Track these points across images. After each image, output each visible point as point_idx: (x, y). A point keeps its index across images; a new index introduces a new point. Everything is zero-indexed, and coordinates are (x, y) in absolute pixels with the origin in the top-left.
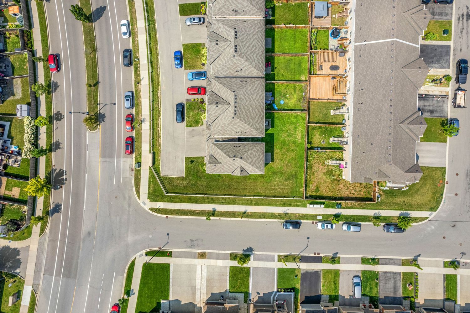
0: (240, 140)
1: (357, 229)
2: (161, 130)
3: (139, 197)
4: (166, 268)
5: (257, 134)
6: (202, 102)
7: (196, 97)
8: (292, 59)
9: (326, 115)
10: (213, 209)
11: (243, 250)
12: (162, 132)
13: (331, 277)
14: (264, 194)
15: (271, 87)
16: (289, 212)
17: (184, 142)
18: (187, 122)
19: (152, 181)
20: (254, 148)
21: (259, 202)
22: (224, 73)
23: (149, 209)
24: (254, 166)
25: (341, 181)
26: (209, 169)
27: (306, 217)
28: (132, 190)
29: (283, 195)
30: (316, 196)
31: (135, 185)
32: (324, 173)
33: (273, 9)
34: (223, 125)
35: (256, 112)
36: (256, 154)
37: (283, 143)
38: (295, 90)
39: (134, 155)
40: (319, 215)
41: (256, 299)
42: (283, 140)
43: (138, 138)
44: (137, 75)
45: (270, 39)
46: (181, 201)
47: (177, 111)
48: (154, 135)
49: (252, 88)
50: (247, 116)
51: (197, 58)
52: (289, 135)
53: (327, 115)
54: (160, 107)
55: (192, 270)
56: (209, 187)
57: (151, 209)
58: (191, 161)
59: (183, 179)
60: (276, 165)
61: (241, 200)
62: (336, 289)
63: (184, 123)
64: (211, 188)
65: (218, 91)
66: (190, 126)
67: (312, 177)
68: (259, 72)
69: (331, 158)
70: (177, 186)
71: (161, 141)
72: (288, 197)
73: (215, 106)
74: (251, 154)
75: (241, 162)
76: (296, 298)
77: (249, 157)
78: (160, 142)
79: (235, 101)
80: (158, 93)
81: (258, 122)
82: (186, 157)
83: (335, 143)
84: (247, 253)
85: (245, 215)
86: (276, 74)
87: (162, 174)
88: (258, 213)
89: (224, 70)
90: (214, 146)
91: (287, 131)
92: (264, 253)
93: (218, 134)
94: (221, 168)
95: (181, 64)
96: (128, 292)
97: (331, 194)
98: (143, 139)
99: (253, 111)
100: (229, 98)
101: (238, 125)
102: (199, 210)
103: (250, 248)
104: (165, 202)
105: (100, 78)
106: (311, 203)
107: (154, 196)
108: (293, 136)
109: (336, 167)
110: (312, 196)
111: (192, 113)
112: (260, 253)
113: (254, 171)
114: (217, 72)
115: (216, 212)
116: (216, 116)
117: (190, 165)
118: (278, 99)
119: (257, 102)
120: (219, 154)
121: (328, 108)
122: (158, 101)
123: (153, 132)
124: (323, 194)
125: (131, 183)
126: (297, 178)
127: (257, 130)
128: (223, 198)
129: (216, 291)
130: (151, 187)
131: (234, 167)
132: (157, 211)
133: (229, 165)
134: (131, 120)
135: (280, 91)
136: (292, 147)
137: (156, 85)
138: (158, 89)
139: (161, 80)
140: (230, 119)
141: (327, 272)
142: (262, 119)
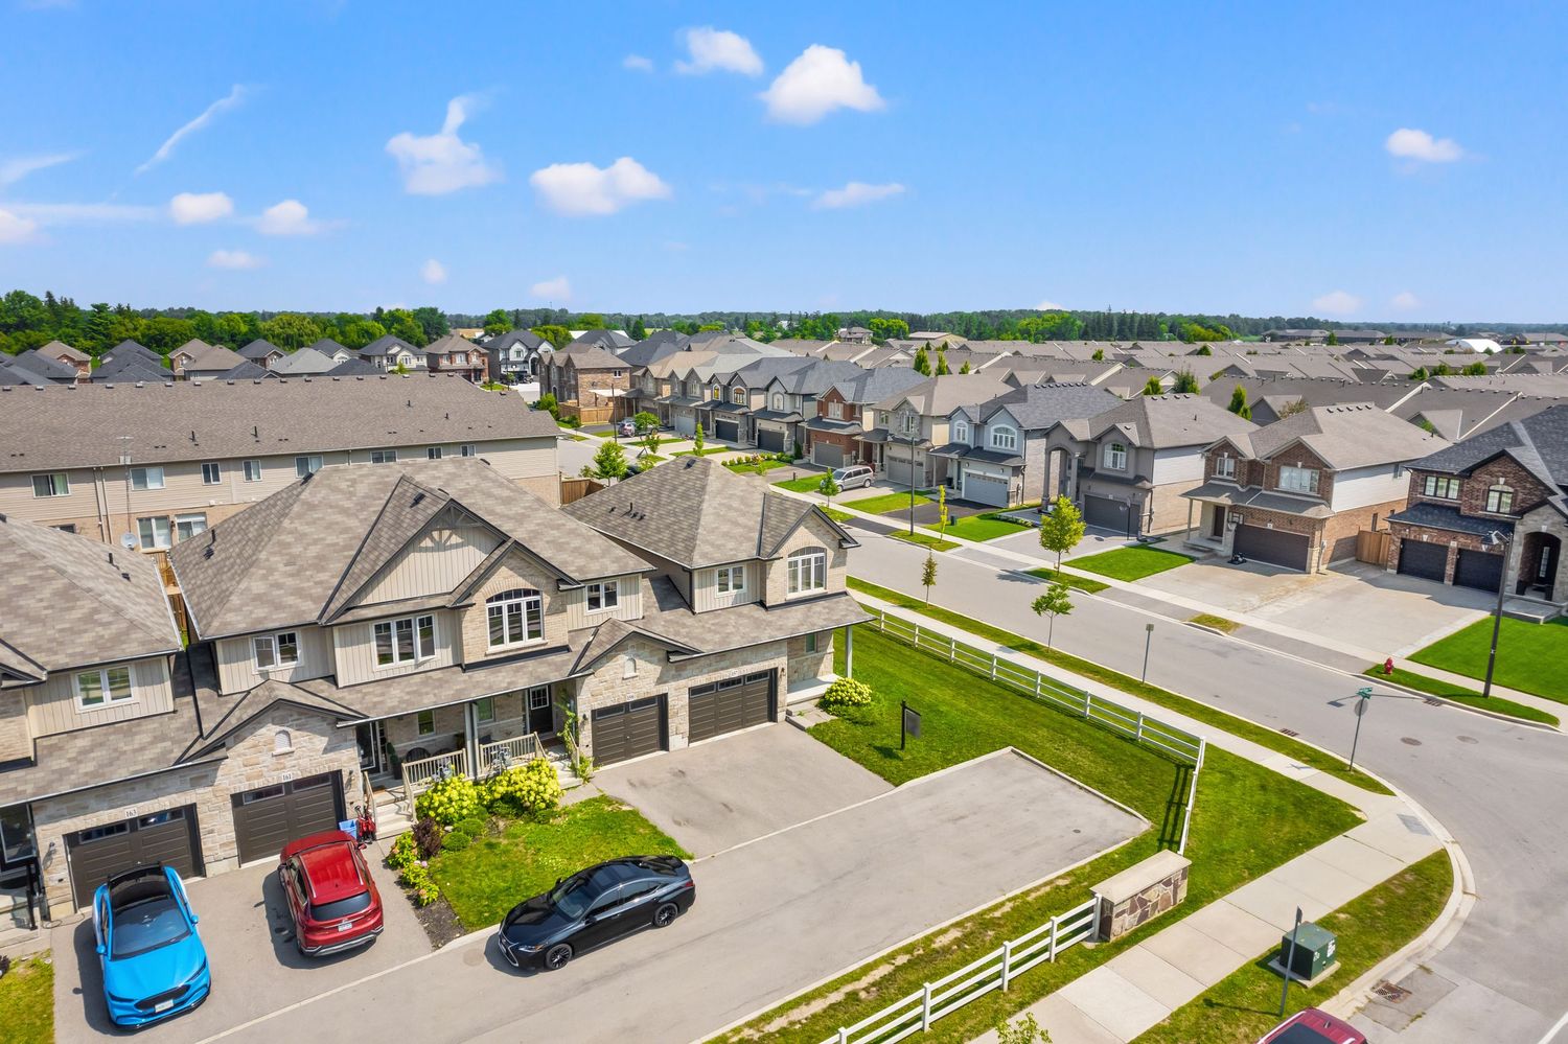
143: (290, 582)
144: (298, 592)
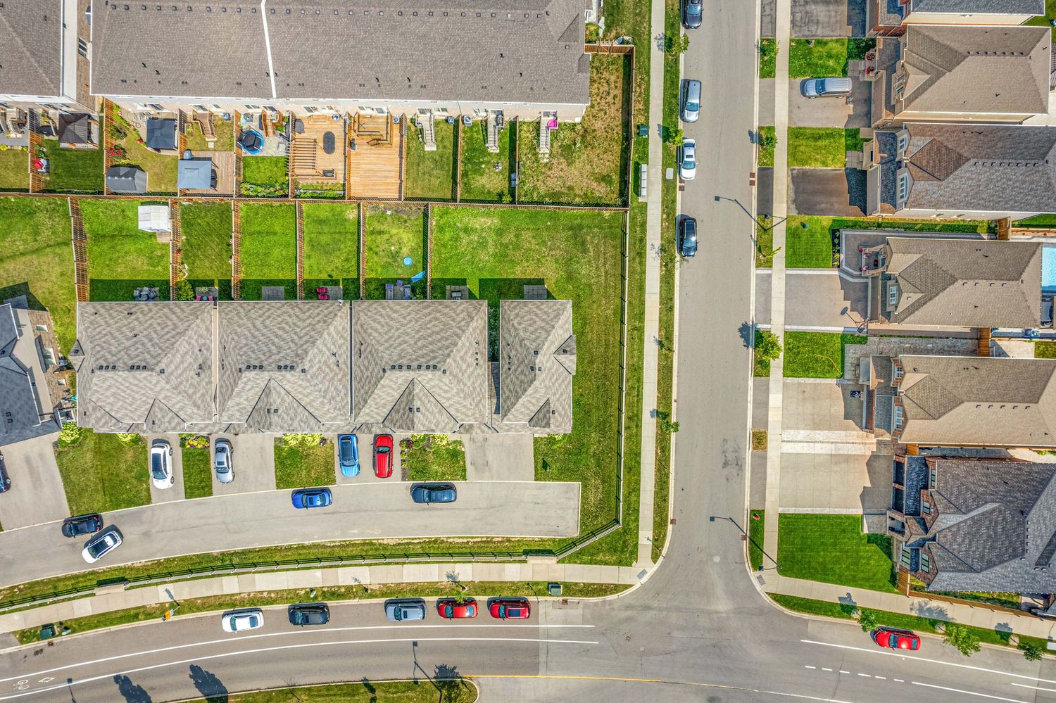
0: (494, 357)
1: (694, 89)
2: (472, 538)
3: (627, 587)
4: (789, 524)
5: (482, 318)
6: (408, 443)
7: (397, 458)
8: (311, 240)
9: (437, 161)
10: (652, 416)
11: (747, 346)
12: (480, 535)
13: (804, 146)
14: (618, 301)
15: (373, 286)
16: (658, 243)
17: (500, 483)
18: (454, 476)
19: (588, 556)
20: (513, 325)
21: (636, 311)
22: (342, 394)
23: (655, 562)
24: (553, 323)
25: (586, 126)
26: (562, 425)
27: (668, 204)
28: (611, 603)
29: (619, 257)
30: (620, 182)
31: (599, 595)
32: (569, 164)
33: (194, 283)
34: (462, 395)
35: (430, 321)
36: (526, 318)
37: (502, 257)
38: (380, 233)
39: (532, 599)
40: (664, 174)
41: (857, 317)
42: (495, 258)
43: (493, 588)
44: (348, 592)
45: (265, 290)
46: (635, 489)
47: (430, 500)
48: (484, 554)
49: (376, 330)
50: (439, 341)
51: (308, 455)
52: (483, 244)
53: (437, 158)
54: (421, 541)
55: (792, 464)
56: (602, 426)
57: (655, 558)
58: (544, 468)
59: (585, 486)
60: (551, 273)
61: (632, 352)
62: (830, 134)
63: (458, 483)
64: (605, 422)
65: (384, 406)
66: (464, 470)
67: (578, 192)
68: (339, 314)
69: (534, 149)
70: (601, 500)
71: (498, 536)
72: (623, 245)
73: (419, 414)
74: (525, 330)
75: (545, 355)
76: (854, 226)
77: (533, 336)
78: (500, 539)
79: (405, 368)
80: (388, 545)
81: (453, 315)
82: (536, 480)
83: (500, 140)
84: (752, 338)
85: (665, 342)
86: (345, 275)
87: (576, 534)
88: (660, 314)
89: (334, 394)
90: (510, 416)
91: (472, 248)
92: (753, 298)
93: (481, 406)
94: (558, 400)
95: (323, 492)
96: (846, 609)
97: (617, 149)
98: (495, 578)
99: (429, 326)
100: (400, 381)
101: (460, 362)
102: (657, 447)
103: (741, 330)
104: (638, 525)
105: (355, 677)
106: (638, 193)
107: (623, 551)
108: (484, 234)
109: (555, 137)
110: (620, 190)
111: (435, 467)
112: (752, 307)
113: (565, 323)
114: (340, 410)
115: (661, 410)
116: (440, 412)
117: (553, 470)
118: (400, 271)
119: (408, 318)
120: (528, 403)
121: (419, 156)
122: (408, 544)
123: (479, 554)
124: (616, 166)
125: (596, 604)
126: (580, 227)
127: (472, 319)
128: (628, 394)
129: (839, 408)
130: (604, 559)
131: (557, 370)
132: (657, 543)
133: (553, 381)
134: (451, 607)
135: (383, 267)
136: (509, 238)
137: (371, 549)
138: (380, 544)
139: (358, 539)
140: (446, 380)
141: (793, 155)
142: (447, 307)
143: (376, 411)
144: (377, 414)
